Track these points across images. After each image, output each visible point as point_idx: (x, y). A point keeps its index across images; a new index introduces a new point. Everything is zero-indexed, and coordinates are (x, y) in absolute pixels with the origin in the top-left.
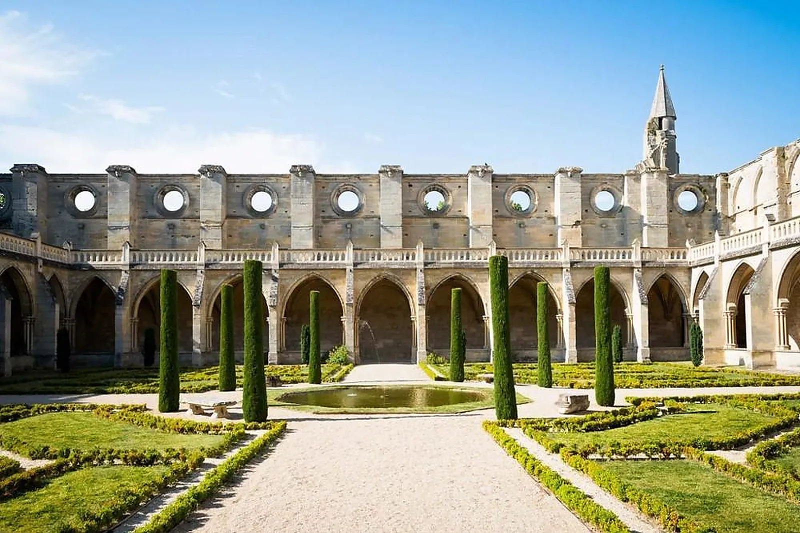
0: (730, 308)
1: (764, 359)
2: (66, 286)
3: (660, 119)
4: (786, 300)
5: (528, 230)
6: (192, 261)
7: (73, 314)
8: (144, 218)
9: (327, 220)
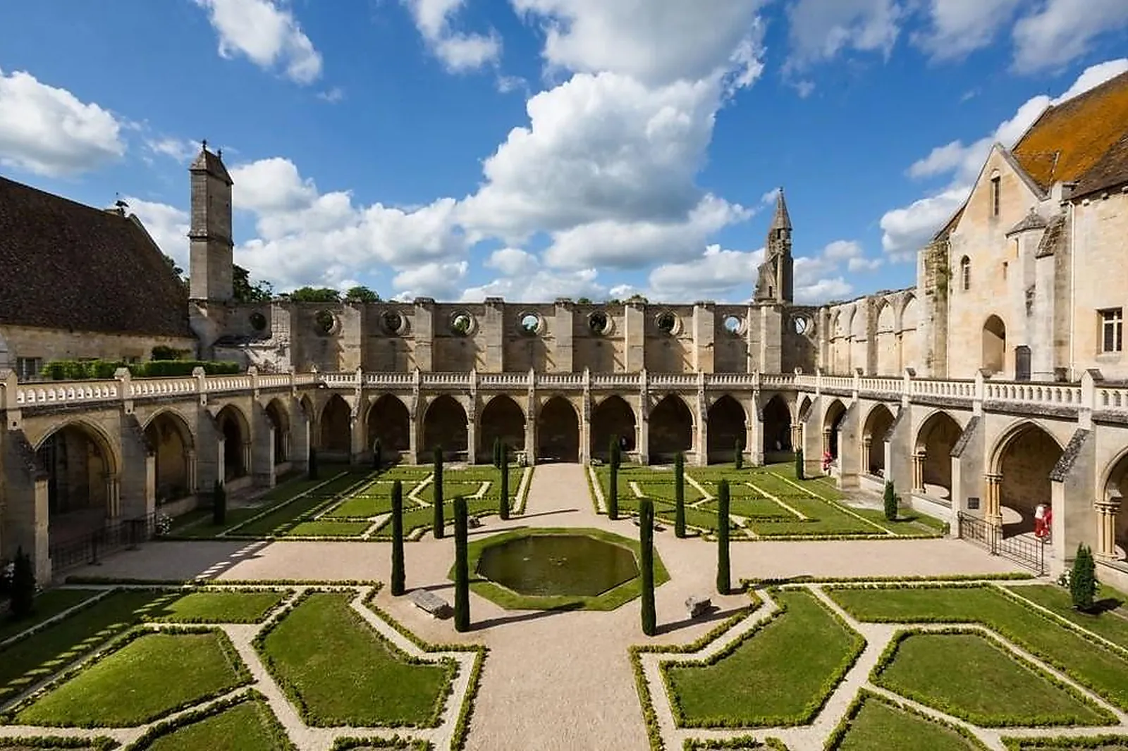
0: (827, 430)
1: (851, 481)
2: (313, 400)
3: (779, 230)
4: (870, 437)
5: (672, 348)
6: (409, 382)
7: (319, 421)
8: (372, 336)
9: (514, 339)
